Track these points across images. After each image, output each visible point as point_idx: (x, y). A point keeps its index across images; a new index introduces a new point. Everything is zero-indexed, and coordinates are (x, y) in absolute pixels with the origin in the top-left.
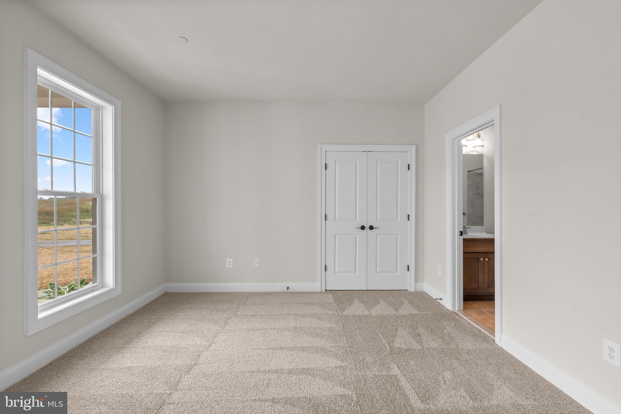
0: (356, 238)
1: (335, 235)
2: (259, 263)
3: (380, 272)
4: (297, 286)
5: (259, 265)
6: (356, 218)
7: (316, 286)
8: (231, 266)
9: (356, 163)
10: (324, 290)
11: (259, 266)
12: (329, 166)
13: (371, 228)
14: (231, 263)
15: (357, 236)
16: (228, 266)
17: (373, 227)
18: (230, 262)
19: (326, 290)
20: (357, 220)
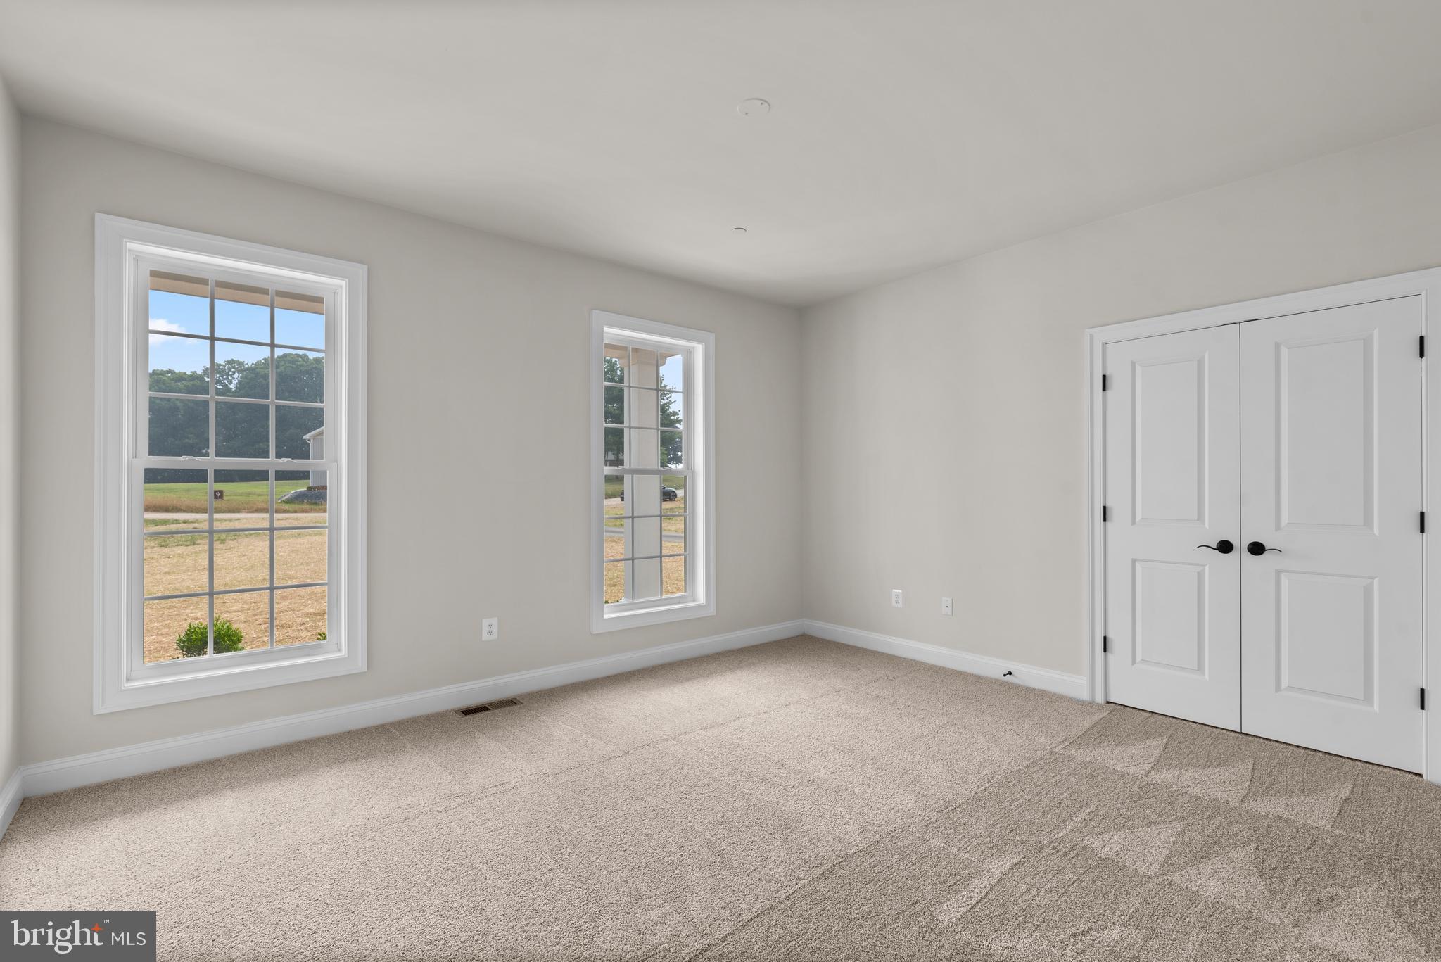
0: (1200, 576)
1: (1134, 562)
2: (950, 606)
3: (1290, 688)
4: (1031, 675)
5: (949, 611)
6: (1200, 517)
7: (1077, 685)
8: (900, 605)
9: (1200, 364)
10: (1100, 699)
11: (951, 614)
12: (1113, 383)
13: (1257, 549)
14: (900, 600)
15: (1204, 569)
16: (894, 604)
17: (1264, 548)
18: (897, 596)
19: (1108, 702)
20: (1203, 523)
